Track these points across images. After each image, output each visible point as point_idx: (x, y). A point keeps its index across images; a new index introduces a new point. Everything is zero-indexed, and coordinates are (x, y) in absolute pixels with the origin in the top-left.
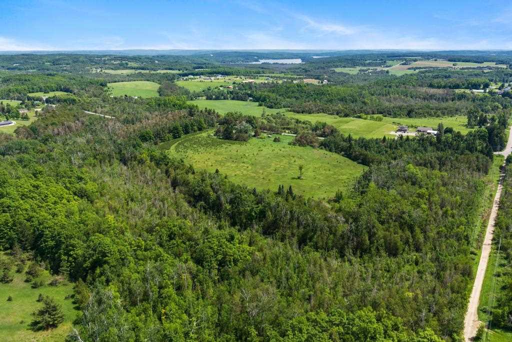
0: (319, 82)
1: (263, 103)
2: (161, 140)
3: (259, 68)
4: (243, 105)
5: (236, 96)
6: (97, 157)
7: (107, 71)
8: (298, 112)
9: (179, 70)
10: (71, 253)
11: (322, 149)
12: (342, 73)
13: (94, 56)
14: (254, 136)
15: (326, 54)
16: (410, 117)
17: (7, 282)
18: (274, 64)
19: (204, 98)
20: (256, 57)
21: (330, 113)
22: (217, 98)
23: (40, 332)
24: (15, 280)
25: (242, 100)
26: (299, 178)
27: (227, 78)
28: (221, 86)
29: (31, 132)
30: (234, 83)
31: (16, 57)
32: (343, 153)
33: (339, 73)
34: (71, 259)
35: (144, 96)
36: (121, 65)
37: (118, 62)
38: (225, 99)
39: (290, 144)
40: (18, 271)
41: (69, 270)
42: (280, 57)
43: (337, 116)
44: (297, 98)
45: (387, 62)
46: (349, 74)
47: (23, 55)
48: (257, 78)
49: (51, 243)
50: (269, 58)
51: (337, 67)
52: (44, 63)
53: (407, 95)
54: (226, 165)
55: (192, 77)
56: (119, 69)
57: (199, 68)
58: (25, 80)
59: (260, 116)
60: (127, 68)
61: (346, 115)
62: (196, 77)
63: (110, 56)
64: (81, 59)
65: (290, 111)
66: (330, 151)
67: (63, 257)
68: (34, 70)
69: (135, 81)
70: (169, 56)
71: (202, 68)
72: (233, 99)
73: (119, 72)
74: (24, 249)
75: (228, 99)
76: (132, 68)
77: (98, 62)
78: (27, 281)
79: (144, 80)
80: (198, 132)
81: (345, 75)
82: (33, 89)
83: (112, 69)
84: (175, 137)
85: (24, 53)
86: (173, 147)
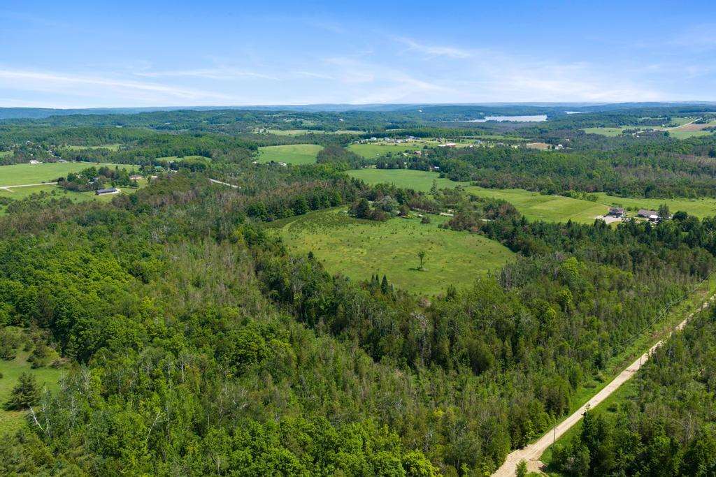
0: (549, 147)
1: (447, 174)
2: (278, 216)
3: (478, 127)
4: (419, 176)
5: (416, 164)
6: (189, 233)
7: (272, 132)
8: (486, 187)
9: (365, 130)
10: (81, 333)
11: (480, 234)
12: (593, 135)
13: (263, 113)
14: (399, 215)
15: (589, 108)
16: (647, 197)
17: (8, 359)
18: (504, 122)
19: (374, 166)
20: (481, 114)
21: (529, 188)
22: (391, 167)
23: (11, 412)
24: (18, 358)
25: (422, 170)
26: (418, 269)
27: (420, 140)
28: (406, 152)
29: (130, 201)
30: (426, 147)
31: (170, 115)
32: (505, 241)
33: (588, 135)
34: (80, 340)
35: (294, 164)
36: (293, 124)
37: (292, 120)
38: (400, 168)
39: (440, 227)
40: (26, 350)
41: (77, 352)
42: (518, 112)
43: (538, 193)
44: (497, 168)
45: (672, 119)
46: (604, 137)
47: (180, 111)
48: (462, 141)
49: (66, 321)
50: (500, 115)
51: (591, 126)
52: (201, 121)
53: (666, 166)
54: (338, 249)
55: (376, 139)
56: (288, 128)
57: (393, 127)
58: (164, 142)
59: (428, 190)
60: (298, 128)
61: (551, 192)
62: (379, 139)
63: (283, 112)
64: (246, 116)
65: (477, 185)
66: (490, 237)
67: (73, 337)
68: (186, 130)
69: (299, 144)
70: (361, 113)
71: (398, 128)
72: (411, 168)
73: (287, 133)
74: (42, 327)
75: (404, 168)
76: (306, 128)
77: (266, 120)
78: (29, 361)
79: (312, 144)
80: (330, 207)
81: (598, 137)
82: (167, 152)
83: (280, 129)
84: (297, 213)
85: (182, 109)
86: (288, 226)
